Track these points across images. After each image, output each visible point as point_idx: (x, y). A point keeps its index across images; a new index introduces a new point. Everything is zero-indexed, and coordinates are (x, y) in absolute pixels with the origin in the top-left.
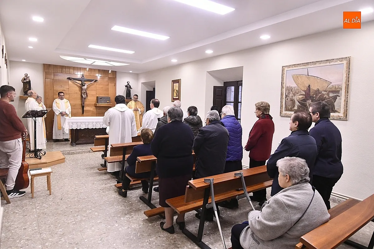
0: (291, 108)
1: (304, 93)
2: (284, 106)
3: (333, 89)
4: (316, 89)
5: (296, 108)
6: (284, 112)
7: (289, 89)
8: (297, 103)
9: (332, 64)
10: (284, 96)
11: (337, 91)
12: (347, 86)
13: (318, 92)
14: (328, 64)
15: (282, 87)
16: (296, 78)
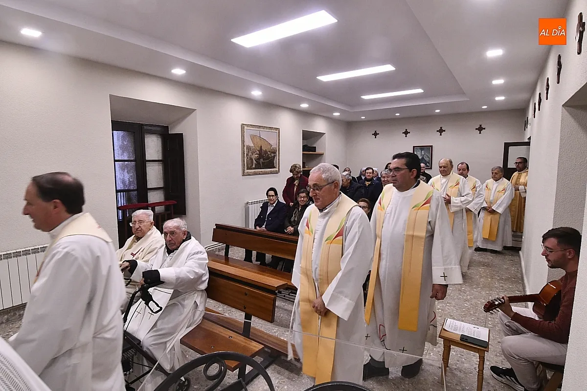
0: (251, 166)
1: (258, 152)
2: (246, 165)
3: (273, 151)
4: (265, 150)
5: (254, 166)
6: (246, 171)
7: (249, 148)
8: (254, 162)
9: (272, 131)
10: (246, 155)
11: (275, 153)
12: (279, 148)
13: (266, 152)
14: (270, 130)
15: (243, 145)
16: (253, 137)
